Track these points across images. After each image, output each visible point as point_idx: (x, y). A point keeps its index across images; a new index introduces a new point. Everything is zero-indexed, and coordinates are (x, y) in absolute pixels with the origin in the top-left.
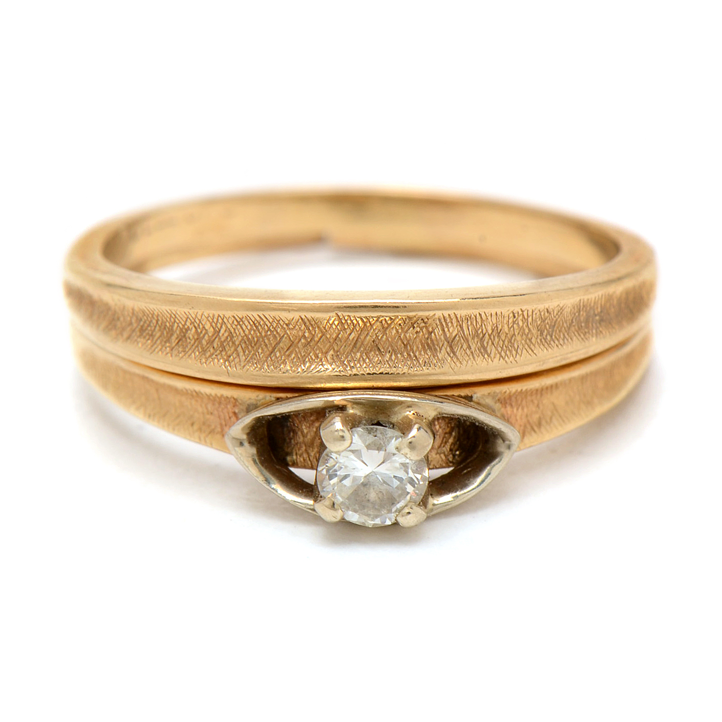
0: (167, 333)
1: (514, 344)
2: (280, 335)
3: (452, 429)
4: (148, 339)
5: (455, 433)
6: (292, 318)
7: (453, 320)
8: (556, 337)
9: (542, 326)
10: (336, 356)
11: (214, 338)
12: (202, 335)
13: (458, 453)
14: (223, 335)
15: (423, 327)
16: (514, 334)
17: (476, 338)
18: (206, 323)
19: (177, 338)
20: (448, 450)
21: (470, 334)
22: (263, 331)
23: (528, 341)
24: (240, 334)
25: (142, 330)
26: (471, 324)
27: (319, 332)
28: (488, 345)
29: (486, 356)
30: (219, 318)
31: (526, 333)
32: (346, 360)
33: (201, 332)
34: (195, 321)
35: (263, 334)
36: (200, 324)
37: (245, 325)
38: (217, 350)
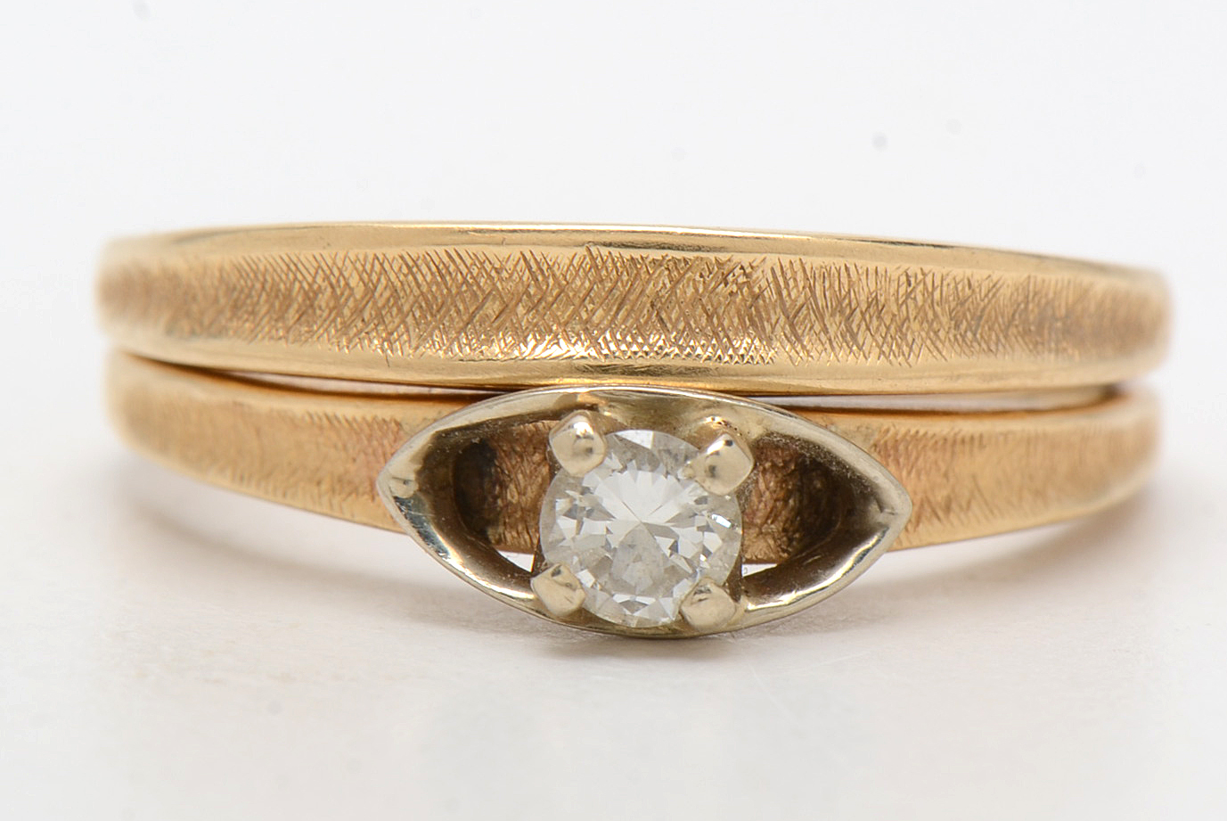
0: (281, 305)
1: (906, 335)
2: (483, 291)
3: (789, 494)
4: (247, 320)
5: (795, 501)
6: (507, 257)
7: (798, 273)
8: (982, 337)
9: (958, 312)
10: (584, 330)
11: (364, 302)
12: (343, 300)
13: (797, 535)
14: (381, 295)
15: (744, 283)
16: (908, 318)
17: (838, 314)
18: (351, 275)
19: (297, 311)
20: (780, 529)
21: (827, 306)
22: (454, 285)
23: (932, 334)
24: (411, 291)
25: (236, 307)
26: (830, 285)
27: (554, 285)
28: (859, 329)
29: (855, 348)
30: (376, 262)
31: (930, 321)
32: (602, 337)
33: (342, 294)
34: (332, 273)
35: (454, 291)
36: (341, 278)
37: (422, 273)
38: (370, 324)
